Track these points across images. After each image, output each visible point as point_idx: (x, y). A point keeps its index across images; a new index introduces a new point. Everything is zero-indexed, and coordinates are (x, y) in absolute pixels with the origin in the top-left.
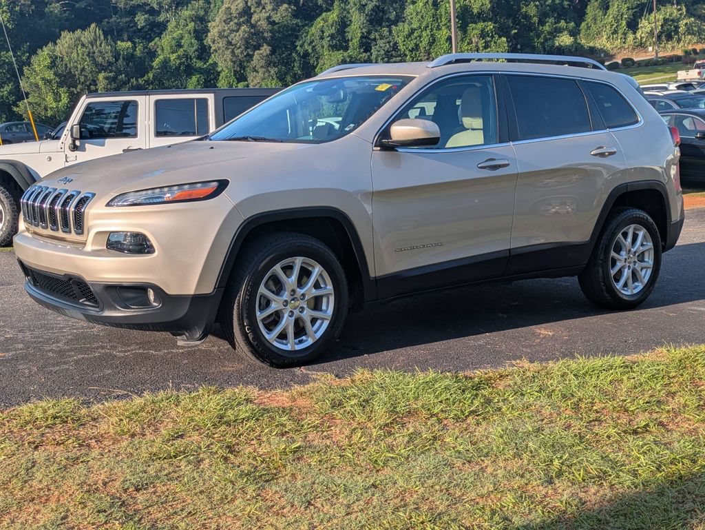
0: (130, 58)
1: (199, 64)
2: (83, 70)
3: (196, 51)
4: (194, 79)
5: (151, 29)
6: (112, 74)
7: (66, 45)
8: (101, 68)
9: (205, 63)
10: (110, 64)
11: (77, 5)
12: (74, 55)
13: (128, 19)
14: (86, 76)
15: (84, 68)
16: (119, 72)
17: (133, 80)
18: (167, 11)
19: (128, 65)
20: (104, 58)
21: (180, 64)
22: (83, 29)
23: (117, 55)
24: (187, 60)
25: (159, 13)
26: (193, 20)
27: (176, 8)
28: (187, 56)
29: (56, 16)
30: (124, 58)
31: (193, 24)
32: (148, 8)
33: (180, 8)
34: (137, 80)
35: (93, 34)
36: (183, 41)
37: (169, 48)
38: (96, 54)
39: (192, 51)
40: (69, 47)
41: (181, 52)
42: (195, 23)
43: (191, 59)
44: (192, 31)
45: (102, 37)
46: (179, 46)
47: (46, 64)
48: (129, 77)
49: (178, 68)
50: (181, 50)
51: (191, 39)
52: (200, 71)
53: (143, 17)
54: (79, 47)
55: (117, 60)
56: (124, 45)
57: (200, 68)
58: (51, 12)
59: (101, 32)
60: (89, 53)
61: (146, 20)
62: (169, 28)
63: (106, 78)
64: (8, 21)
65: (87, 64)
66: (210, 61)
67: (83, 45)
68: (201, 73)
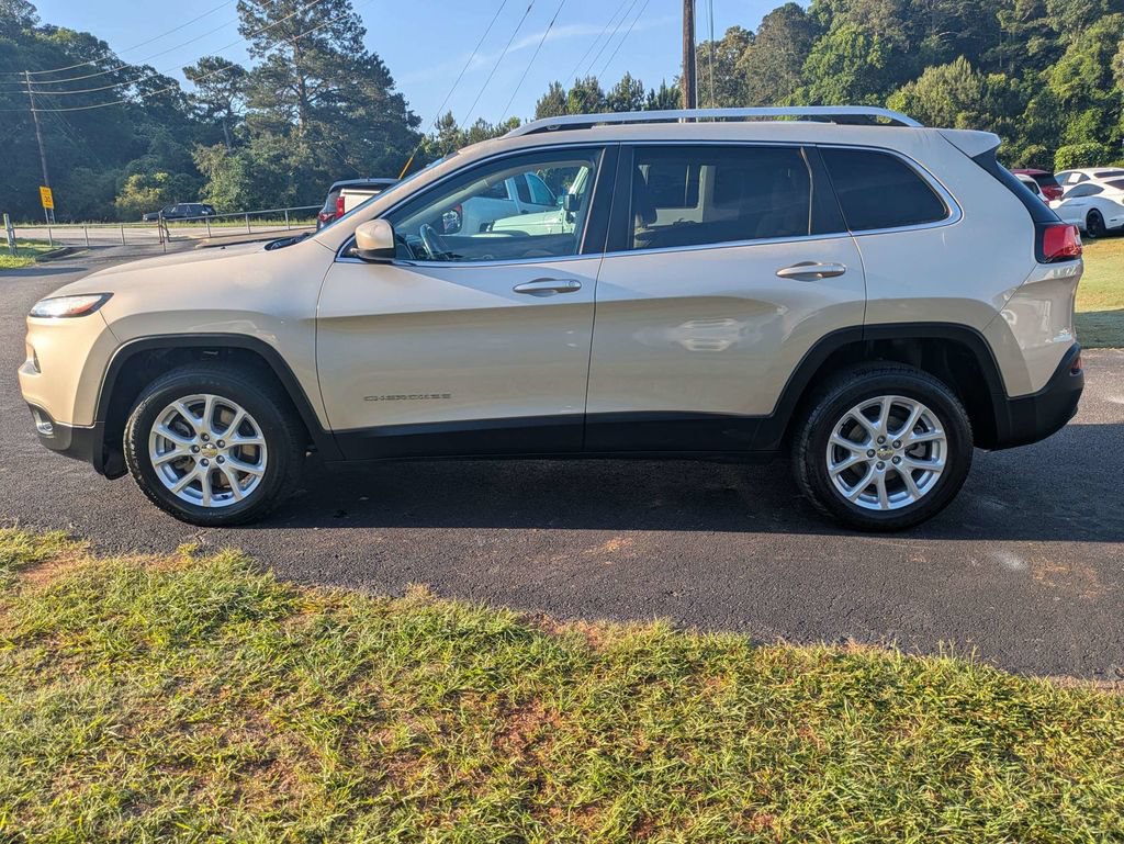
0: (1002, 92)
1: (1100, 95)
2: (941, 110)
3: (1097, 78)
4: (1089, 113)
5: (1046, 56)
6: (974, 114)
7: (927, 83)
8: (963, 107)
9: (1107, 93)
10: (974, 101)
11: (959, 35)
12: (934, 94)
13: (1017, 46)
14: (944, 118)
15: (942, 108)
16: (983, 110)
17: (999, 120)
18: (1070, 31)
19: (996, 100)
20: (967, 96)
21: (1072, 96)
22: (949, 64)
23: (983, 90)
24: (1082, 91)
25: (1059, 34)
26: (1100, 40)
27: (1083, 27)
28: (1082, 86)
29: (932, 50)
30: (992, 94)
31: (1099, 44)
32: (1045, 30)
33: (1088, 26)
34: (1004, 118)
35: (959, 68)
36: (1082, 67)
37: (1061, 77)
38: (960, 91)
39: (1091, 79)
40: (930, 85)
41: (1076, 81)
42: (1103, 43)
43: (1089, 89)
44: (1096, 54)
45: (969, 71)
46: (1076, 73)
47: (900, 106)
48: (994, 115)
49: (1068, 101)
50: (1077, 78)
51: (1093, 64)
52: (1098, 103)
53: (1036, 42)
54: (941, 84)
55: (983, 96)
56: (996, 78)
57: (1099, 99)
58: (927, 46)
59: (969, 65)
60: (951, 90)
61: (1040, 45)
62: (1068, 52)
63: (966, 118)
64: (878, 61)
65: (947, 103)
66: (1115, 90)
67: (945, 82)
68: (1099, 106)
